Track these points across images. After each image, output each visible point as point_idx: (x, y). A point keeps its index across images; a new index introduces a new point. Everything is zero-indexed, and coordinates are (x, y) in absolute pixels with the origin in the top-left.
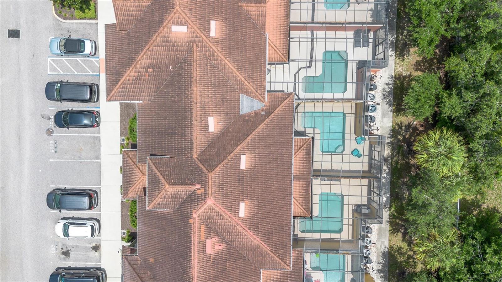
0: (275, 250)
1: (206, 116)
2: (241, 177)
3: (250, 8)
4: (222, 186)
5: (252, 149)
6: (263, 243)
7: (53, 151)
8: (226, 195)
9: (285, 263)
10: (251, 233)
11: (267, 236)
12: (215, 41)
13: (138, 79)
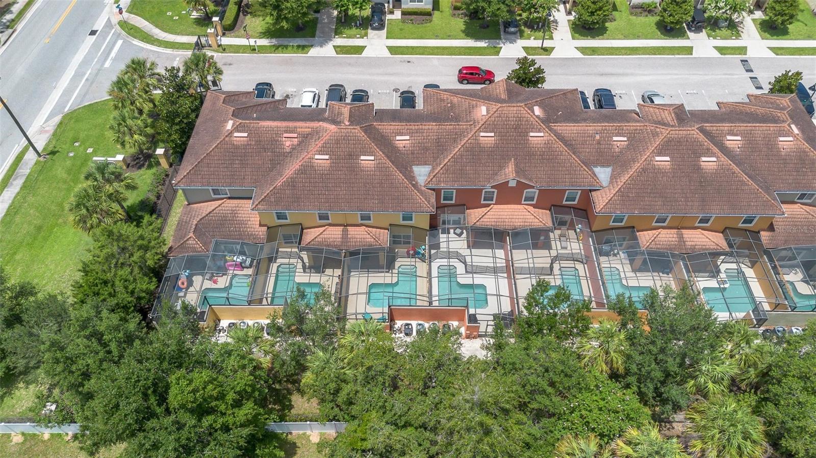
0: (275, 192)
1: (410, 133)
2: (353, 156)
3: (510, 166)
4: (346, 138)
5: (380, 168)
6: (285, 179)
7: (380, 92)
8: (337, 142)
9: (259, 203)
10: (297, 167)
11: (292, 183)
12: (476, 136)
13: (442, 100)
